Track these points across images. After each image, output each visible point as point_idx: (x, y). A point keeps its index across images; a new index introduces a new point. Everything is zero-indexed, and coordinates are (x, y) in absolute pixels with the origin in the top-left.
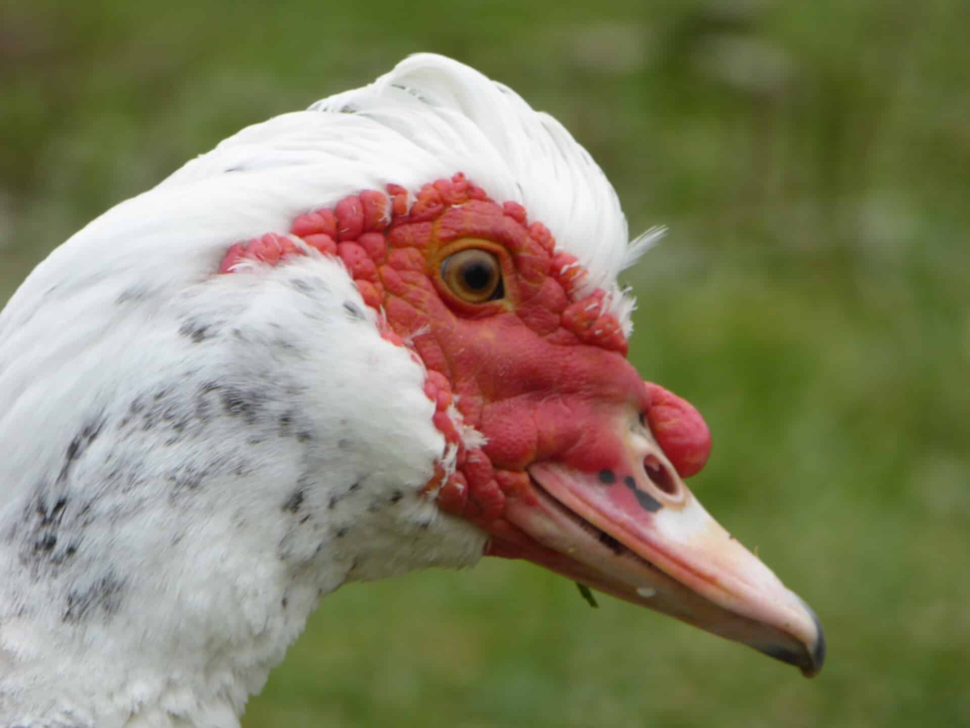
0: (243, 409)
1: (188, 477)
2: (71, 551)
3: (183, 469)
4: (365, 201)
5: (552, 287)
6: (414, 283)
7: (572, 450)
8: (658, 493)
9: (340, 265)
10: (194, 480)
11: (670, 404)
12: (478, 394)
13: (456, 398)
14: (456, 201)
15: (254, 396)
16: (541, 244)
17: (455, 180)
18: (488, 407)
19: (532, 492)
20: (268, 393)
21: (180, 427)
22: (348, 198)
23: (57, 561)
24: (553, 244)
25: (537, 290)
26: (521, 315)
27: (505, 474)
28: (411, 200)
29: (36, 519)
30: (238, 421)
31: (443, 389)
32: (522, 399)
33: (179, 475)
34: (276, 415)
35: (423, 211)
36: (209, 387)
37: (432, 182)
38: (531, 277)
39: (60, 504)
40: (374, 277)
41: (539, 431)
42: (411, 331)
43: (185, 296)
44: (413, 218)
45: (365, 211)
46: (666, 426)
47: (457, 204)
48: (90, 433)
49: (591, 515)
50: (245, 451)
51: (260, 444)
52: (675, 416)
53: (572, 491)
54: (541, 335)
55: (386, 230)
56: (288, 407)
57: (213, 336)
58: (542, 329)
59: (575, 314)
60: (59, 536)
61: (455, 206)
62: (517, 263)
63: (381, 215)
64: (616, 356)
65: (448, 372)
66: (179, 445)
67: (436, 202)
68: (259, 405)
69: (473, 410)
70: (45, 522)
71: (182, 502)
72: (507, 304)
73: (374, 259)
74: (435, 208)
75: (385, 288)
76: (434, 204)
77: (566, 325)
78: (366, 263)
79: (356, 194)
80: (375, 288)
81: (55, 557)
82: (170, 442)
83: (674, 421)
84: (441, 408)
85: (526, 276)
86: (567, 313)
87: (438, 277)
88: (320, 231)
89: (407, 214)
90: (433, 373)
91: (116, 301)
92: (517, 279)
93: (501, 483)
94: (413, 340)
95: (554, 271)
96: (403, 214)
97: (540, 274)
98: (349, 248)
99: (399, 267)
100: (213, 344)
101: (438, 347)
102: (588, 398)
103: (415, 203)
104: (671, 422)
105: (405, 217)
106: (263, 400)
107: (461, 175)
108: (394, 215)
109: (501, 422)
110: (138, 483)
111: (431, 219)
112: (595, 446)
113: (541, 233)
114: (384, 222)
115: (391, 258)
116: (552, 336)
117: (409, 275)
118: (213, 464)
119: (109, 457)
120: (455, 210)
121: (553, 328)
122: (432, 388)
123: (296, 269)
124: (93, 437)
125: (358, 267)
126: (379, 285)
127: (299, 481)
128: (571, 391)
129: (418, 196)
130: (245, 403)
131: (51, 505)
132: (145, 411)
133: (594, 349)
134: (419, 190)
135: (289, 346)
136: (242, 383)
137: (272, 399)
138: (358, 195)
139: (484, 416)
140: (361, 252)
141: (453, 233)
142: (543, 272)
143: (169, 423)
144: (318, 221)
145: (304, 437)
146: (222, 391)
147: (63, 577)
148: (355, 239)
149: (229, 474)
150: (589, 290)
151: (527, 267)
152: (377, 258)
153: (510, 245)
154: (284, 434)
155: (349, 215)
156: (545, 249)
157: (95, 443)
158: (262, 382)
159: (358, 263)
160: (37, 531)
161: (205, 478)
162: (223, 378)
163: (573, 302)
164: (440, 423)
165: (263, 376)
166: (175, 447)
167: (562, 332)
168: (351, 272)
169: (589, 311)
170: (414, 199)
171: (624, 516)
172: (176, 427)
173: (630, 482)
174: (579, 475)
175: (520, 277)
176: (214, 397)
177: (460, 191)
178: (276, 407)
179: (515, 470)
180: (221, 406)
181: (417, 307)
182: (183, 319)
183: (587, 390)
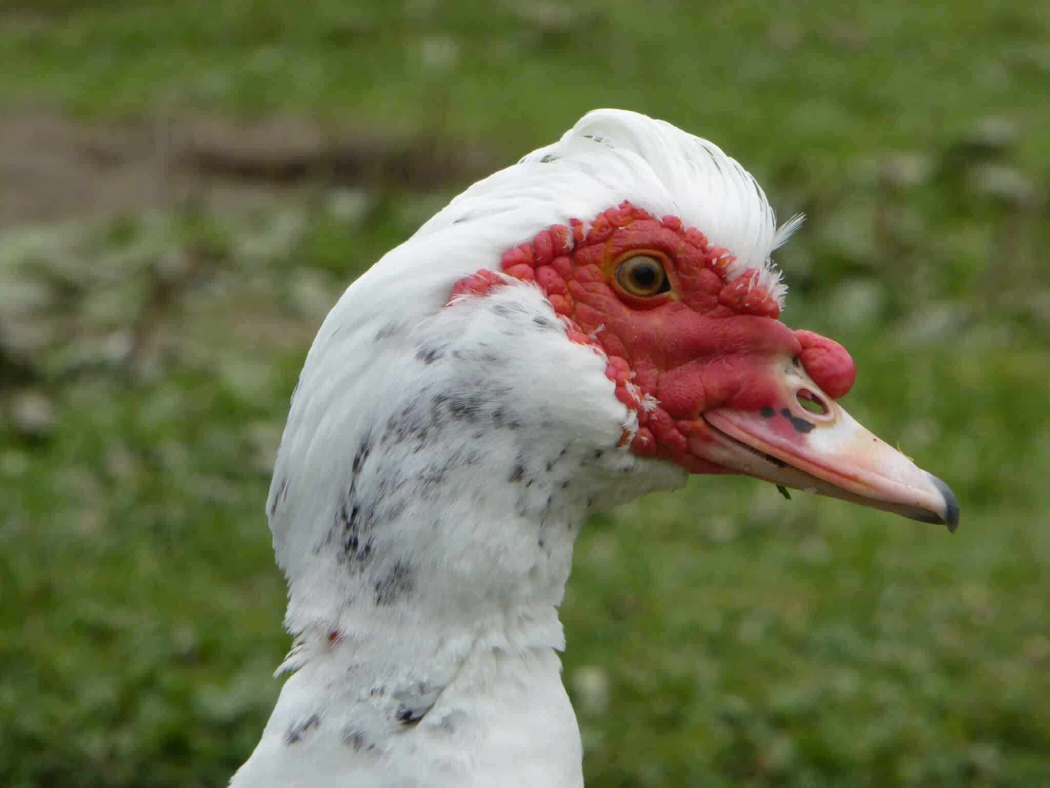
0: (466, 412)
1: (432, 473)
2: (368, 548)
3: (428, 469)
4: (553, 234)
5: (708, 276)
6: (594, 291)
7: (736, 397)
8: (810, 417)
9: (535, 288)
10: (437, 475)
11: (819, 346)
12: (652, 368)
13: (633, 374)
14: (623, 224)
15: (472, 400)
16: (694, 245)
17: (621, 207)
18: (664, 376)
19: (708, 432)
20: (482, 397)
21: (422, 436)
22: (541, 234)
23: (361, 558)
24: (706, 243)
25: (694, 281)
26: (684, 301)
27: (683, 423)
28: (586, 229)
29: (342, 525)
30: (464, 421)
31: (621, 370)
32: (691, 365)
33: (426, 474)
34: (490, 413)
35: (597, 236)
36: (440, 399)
37: (603, 211)
38: (689, 271)
39: (355, 511)
40: (564, 291)
41: (705, 388)
42: (595, 328)
43: (420, 328)
44: (591, 241)
45: (553, 242)
46: (814, 364)
47: (622, 226)
48: (365, 450)
49: (756, 443)
50: (473, 445)
51: (482, 437)
52: (821, 355)
53: (740, 427)
54: (703, 313)
55: (571, 254)
56: (499, 405)
57: (439, 357)
58: (704, 308)
59: (728, 293)
60: (359, 537)
61: (620, 228)
62: (676, 262)
63: (563, 244)
64: (767, 320)
65: (627, 355)
66: (423, 451)
67: (607, 227)
68: (477, 408)
69: (650, 380)
70: (348, 526)
71: (431, 494)
72: (673, 294)
73: (564, 277)
74: (606, 232)
75: (574, 298)
76: (604, 229)
77: (722, 302)
78: (558, 281)
79: (545, 229)
80: (565, 299)
81: (359, 555)
82: (417, 450)
83: (819, 360)
84: (620, 385)
85: (683, 272)
86: (722, 293)
87: (615, 283)
88: (521, 262)
89: (585, 239)
90: (613, 357)
91: (375, 340)
92: (677, 274)
93: (681, 430)
94: (597, 335)
95: (707, 264)
96: (581, 240)
97: (695, 268)
98: (545, 271)
99: (582, 280)
100: (441, 363)
101: (616, 338)
102: (746, 354)
103: (591, 230)
104: (818, 359)
105: (584, 242)
106: (479, 403)
107: (626, 202)
108: (576, 241)
109: (674, 386)
110: (399, 486)
111: (604, 240)
112: (754, 390)
113: (693, 237)
114: (568, 248)
115: (577, 274)
116: (713, 312)
117: (590, 286)
118: (449, 460)
119: (379, 469)
120: (621, 231)
121: (712, 307)
122: (612, 371)
123: (499, 297)
124: (367, 454)
125: (550, 285)
126: (569, 297)
127: (518, 458)
128: (731, 352)
129: (593, 224)
130: (466, 407)
131: (349, 512)
132: (397, 428)
133: (747, 317)
134: (594, 219)
135: (495, 359)
136: (463, 392)
137: (486, 401)
138: (548, 229)
139: (660, 383)
140: (553, 273)
141: (620, 249)
142: (697, 266)
143: (414, 434)
144: (519, 254)
145: (514, 425)
146: (448, 402)
147: (368, 570)
148: (549, 263)
149: (463, 464)
150: (739, 273)
151: (684, 265)
152: (565, 276)
153: (668, 250)
154: (499, 426)
155: (541, 246)
156: (697, 248)
157: (369, 458)
158: (476, 390)
159: (550, 282)
160: (344, 534)
161: (446, 472)
162: (449, 390)
163: (727, 283)
164: (621, 396)
165: (478, 384)
166: (421, 453)
167: (721, 308)
168: (546, 291)
169: (738, 290)
170: (590, 227)
171: (783, 440)
172: (419, 436)
173: (787, 412)
174: (745, 414)
175: (680, 273)
176: (444, 407)
177: (626, 215)
178: (489, 407)
179: (691, 419)
180: (450, 414)
181: (598, 309)
182: (420, 346)
183: (746, 349)
